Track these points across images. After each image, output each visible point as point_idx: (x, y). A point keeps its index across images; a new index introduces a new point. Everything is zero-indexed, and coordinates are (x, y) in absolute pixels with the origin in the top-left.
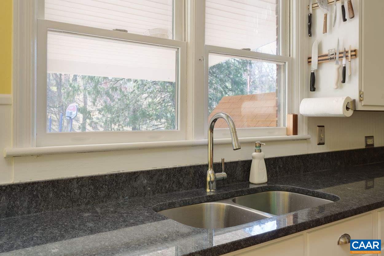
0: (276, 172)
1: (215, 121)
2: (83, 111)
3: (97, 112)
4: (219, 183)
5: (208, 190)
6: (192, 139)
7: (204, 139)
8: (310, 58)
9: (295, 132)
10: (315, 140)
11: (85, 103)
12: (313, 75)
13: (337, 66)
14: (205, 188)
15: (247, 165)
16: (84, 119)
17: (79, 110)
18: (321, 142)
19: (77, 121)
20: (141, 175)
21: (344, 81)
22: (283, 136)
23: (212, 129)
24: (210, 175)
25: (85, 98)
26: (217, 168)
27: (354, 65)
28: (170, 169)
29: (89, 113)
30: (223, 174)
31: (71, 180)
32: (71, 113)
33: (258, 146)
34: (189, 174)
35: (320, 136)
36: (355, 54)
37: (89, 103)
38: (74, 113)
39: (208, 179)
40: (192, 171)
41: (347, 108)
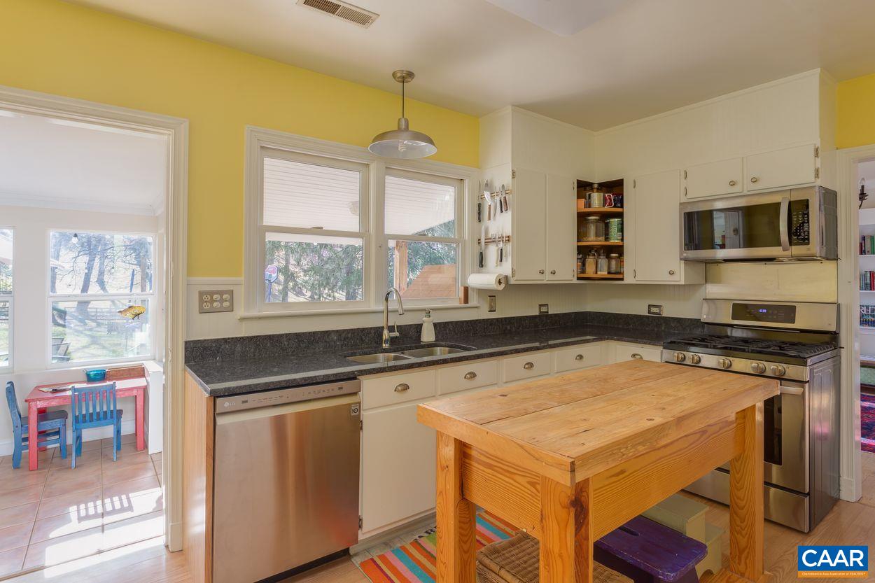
0: (446, 334)
1: (388, 294)
2: (285, 271)
3: (302, 274)
4: (393, 341)
5: (384, 345)
6: (374, 307)
7: (381, 307)
8: (479, 240)
9: (466, 300)
10: (485, 307)
11: (287, 261)
12: (481, 253)
13: (497, 248)
14: (382, 344)
15: (419, 328)
16: (286, 282)
17: (280, 270)
18: (492, 309)
19: (279, 284)
20: (332, 334)
21: (501, 261)
22: (457, 304)
23: (387, 299)
24: (386, 334)
25: (287, 255)
26: (391, 329)
27: (508, 248)
28: (355, 329)
29: (293, 274)
30: (396, 334)
31: (281, 335)
32: (270, 275)
33: (428, 312)
34: (370, 333)
35: (490, 305)
36: (508, 239)
37: (292, 261)
38: (274, 275)
39: (384, 337)
40: (373, 331)
41: (500, 283)
